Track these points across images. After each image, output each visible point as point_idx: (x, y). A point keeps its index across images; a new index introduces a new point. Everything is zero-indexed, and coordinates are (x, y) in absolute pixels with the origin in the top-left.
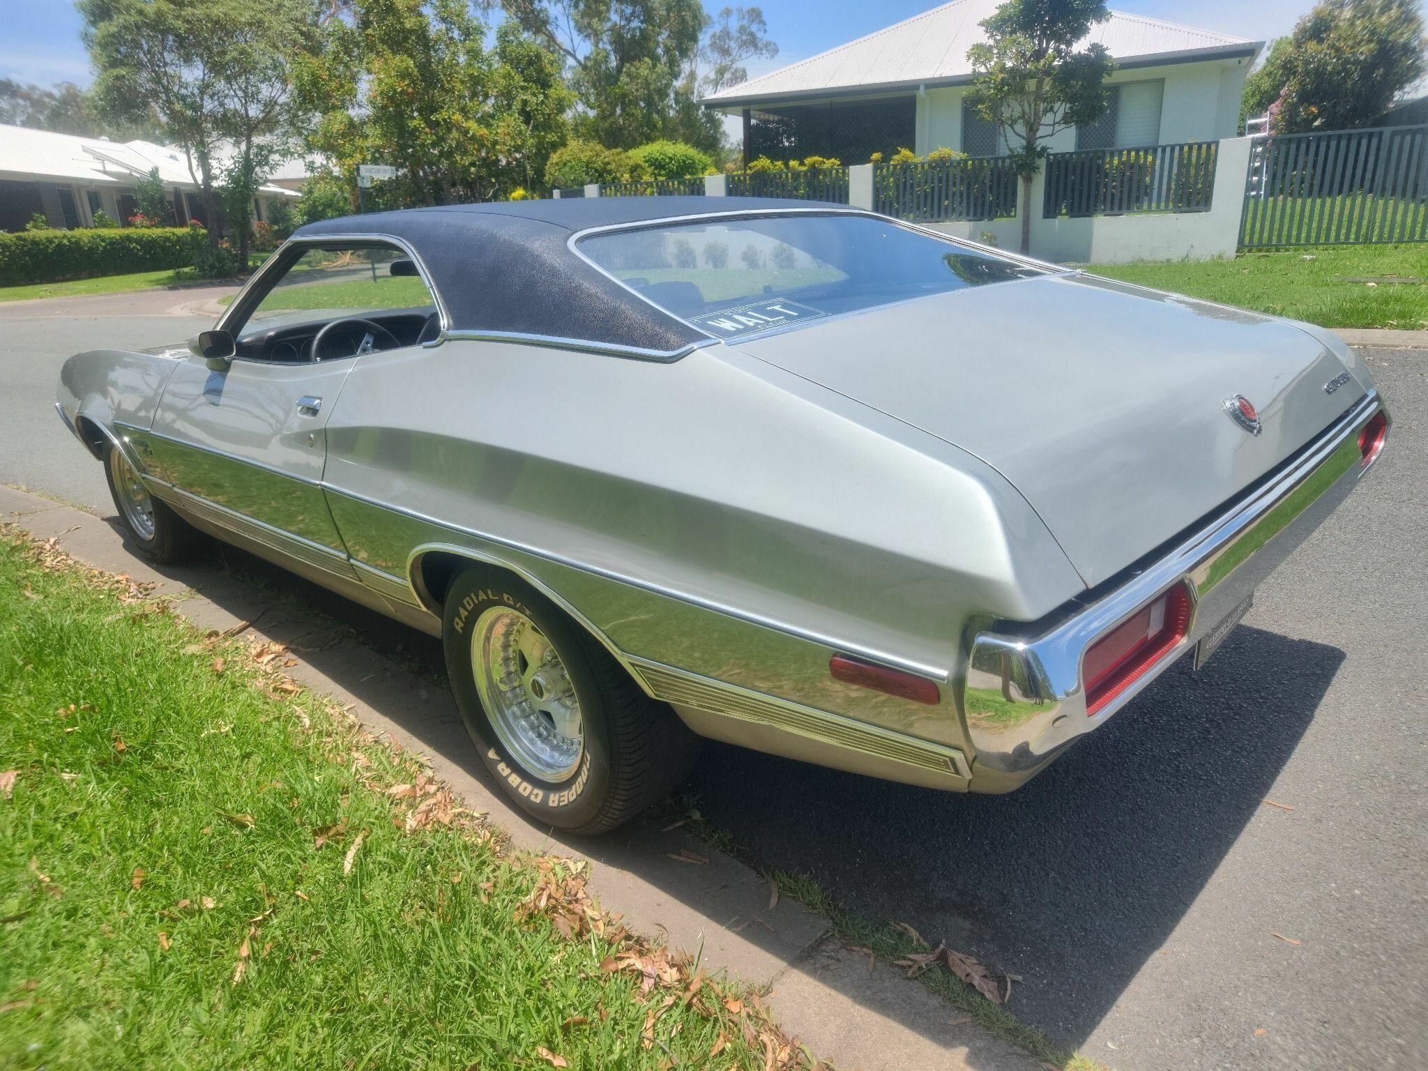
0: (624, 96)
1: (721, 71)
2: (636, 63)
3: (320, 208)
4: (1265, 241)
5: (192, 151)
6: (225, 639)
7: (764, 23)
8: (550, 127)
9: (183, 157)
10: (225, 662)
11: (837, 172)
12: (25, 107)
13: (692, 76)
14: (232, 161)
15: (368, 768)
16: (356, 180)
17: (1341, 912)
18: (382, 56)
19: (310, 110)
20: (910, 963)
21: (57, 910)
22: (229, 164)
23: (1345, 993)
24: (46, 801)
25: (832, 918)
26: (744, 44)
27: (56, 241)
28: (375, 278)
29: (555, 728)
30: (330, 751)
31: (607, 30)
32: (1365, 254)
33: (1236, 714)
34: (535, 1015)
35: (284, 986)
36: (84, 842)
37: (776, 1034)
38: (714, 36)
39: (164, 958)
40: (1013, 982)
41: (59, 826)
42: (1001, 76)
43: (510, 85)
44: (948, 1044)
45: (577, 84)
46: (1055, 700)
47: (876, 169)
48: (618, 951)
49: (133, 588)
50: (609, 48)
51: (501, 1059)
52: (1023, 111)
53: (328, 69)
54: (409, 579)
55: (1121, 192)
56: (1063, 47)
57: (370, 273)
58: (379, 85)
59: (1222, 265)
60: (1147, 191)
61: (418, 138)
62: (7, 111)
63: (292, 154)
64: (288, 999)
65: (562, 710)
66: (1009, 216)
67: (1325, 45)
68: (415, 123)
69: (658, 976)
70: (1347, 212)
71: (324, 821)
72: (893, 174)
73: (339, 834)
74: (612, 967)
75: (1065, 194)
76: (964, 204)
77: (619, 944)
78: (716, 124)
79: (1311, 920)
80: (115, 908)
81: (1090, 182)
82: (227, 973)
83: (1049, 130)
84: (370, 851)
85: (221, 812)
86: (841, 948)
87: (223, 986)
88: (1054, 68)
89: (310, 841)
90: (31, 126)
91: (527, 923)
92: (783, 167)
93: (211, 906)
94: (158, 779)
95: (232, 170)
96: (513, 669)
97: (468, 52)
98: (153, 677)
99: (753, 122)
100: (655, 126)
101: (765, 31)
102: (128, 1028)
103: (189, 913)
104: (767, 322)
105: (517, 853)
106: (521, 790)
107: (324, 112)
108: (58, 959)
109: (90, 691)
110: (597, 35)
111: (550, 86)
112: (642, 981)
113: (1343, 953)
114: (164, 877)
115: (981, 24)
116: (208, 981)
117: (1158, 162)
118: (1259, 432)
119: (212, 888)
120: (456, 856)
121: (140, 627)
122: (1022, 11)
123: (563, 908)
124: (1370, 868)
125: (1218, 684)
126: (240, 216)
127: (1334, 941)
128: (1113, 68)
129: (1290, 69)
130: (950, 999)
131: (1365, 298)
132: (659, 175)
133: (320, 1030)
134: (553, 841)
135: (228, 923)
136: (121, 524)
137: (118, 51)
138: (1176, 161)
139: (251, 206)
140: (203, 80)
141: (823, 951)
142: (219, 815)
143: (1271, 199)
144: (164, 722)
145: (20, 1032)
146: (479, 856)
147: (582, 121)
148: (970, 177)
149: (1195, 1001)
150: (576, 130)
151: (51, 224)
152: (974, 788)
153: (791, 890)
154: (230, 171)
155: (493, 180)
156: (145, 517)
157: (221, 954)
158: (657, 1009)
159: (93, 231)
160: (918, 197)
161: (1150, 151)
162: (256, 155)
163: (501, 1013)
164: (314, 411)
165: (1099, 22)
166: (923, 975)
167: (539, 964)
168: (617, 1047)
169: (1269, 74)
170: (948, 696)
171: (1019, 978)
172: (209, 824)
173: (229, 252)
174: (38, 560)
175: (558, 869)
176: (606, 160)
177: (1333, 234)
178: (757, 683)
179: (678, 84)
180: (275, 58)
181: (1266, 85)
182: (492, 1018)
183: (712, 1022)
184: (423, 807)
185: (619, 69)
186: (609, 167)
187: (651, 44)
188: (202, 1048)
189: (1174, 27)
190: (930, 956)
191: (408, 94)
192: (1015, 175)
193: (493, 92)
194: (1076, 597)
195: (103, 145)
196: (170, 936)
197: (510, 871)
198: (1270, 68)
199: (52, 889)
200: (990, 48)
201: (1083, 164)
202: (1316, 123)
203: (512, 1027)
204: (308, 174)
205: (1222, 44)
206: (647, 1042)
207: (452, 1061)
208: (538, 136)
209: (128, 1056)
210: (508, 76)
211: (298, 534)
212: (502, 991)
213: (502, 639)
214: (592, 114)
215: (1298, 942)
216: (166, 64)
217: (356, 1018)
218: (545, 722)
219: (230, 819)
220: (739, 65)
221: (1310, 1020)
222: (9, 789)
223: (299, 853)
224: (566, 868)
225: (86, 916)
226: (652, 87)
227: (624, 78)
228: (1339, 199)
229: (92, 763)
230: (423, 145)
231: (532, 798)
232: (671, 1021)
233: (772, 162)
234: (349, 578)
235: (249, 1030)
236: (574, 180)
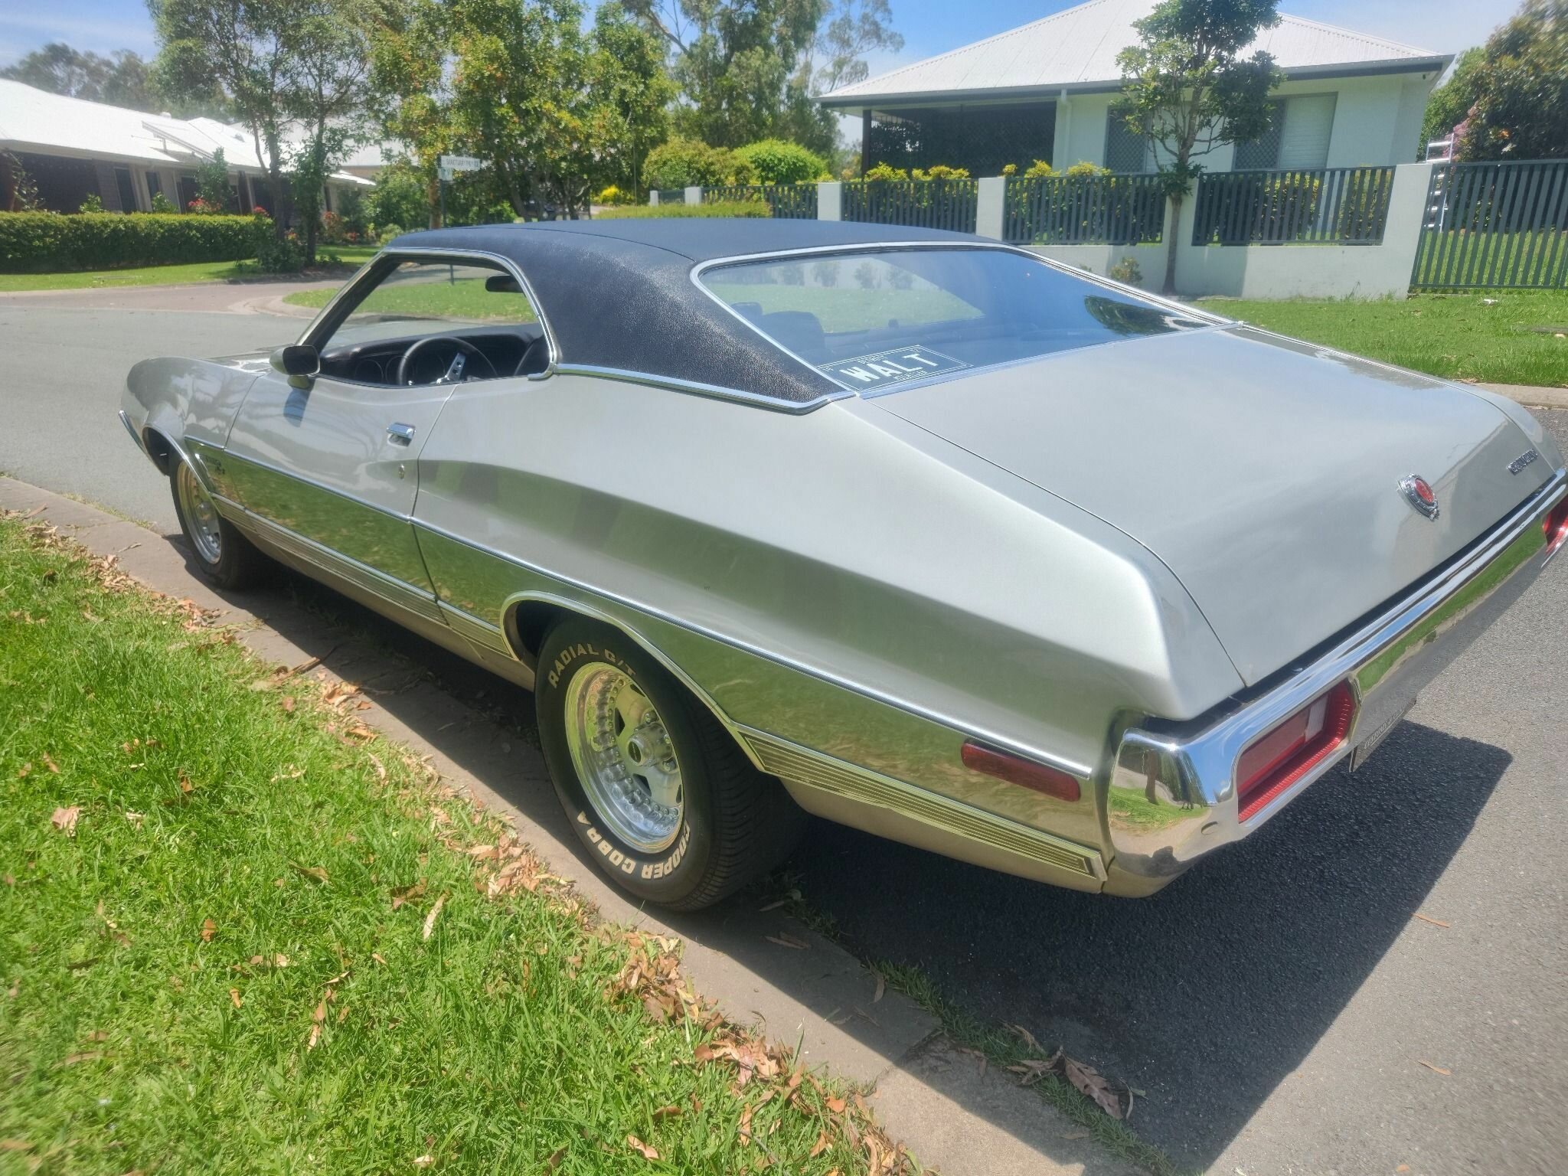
0: (732, 88)
1: (840, 64)
2: (747, 52)
3: (394, 200)
4: (1441, 281)
5: (261, 132)
6: (295, 676)
7: (889, 11)
8: (650, 121)
9: (249, 138)
10: (295, 702)
11: (965, 184)
12: (81, 75)
13: (807, 69)
14: (303, 145)
15: (447, 826)
16: (436, 171)
17: (1497, 1042)
18: (470, 36)
19: (389, 92)
20: (1024, 1069)
21: (125, 959)
22: (299, 147)
23: (1497, 1131)
24: (111, 841)
25: (941, 1016)
26: (865, 35)
27: (112, 226)
28: (452, 280)
29: (650, 794)
30: (407, 805)
31: (718, 14)
32: (1555, 300)
33: (1389, 816)
34: (625, 1102)
35: (361, 1054)
36: (151, 887)
37: (880, 1137)
38: (833, 24)
39: (236, 1016)
40: (1136, 1097)
41: (126, 870)
42: (1154, 84)
43: (608, 72)
44: (1063, 1160)
45: (681, 74)
46: (1206, 805)
47: (1008, 182)
48: (713, 1039)
49: (197, 615)
50: (718, 34)
51: (589, 1146)
52: (1177, 124)
53: (411, 49)
54: (502, 627)
55: (1282, 219)
56: (1225, 53)
57: (448, 275)
58: (466, 68)
59: (1390, 306)
60: (1311, 219)
61: (505, 127)
62: (62, 80)
63: (368, 140)
64: (366, 1068)
65: (660, 776)
66: (1154, 241)
67: (1522, 61)
68: (504, 110)
69: (756, 1068)
70: (1537, 250)
71: (402, 881)
72: (1026, 190)
73: (417, 895)
74: (707, 1055)
75: (1217, 218)
76: (1105, 226)
77: (715, 1031)
78: (830, 122)
79: (1462, 1049)
80: (185, 960)
81: (1246, 206)
82: (302, 1038)
83: (1204, 147)
84: (450, 915)
85: (296, 865)
86: (951, 1048)
87: (298, 1051)
88: (1214, 78)
89: (387, 902)
90: (87, 98)
91: (616, 1002)
92: (905, 175)
93: (284, 964)
94: (227, 824)
95: (302, 155)
96: (607, 728)
97: (564, 35)
98: (221, 713)
99: (874, 124)
100: (764, 124)
101: (891, 21)
102: (200, 1089)
103: (262, 970)
104: (904, 372)
105: (607, 926)
106: (611, 858)
107: (404, 96)
108: (127, 1010)
109: (157, 725)
110: (704, 19)
111: (652, 76)
112: (739, 1072)
113: (1497, 1087)
114: (235, 930)
115: (1135, 25)
116: (282, 1044)
117: (1325, 186)
118: (1436, 516)
119: (286, 945)
120: (542, 925)
121: (206, 658)
122: (1180, 12)
123: (655, 988)
124: (1531, 996)
125: (1370, 783)
126: (308, 205)
127: (1488, 1074)
128: (1280, 79)
129: (1481, 86)
130: (1066, 1111)
131: (1553, 352)
132: (768, 179)
133: (399, 1104)
134: (643, 915)
135: (302, 984)
136: (184, 543)
137: (186, 21)
138: (1345, 187)
139: (320, 196)
140: (275, 55)
141: (932, 1051)
142: (292, 867)
143: (1451, 233)
144: (233, 763)
145: (87, 1086)
146: (566, 927)
147: (684, 115)
148: (1112, 195)
149: (1333, 1130)
150: (677, 125)
151: (106, 206)
152: (1107, 890)
153: (898, 983)
154: (301, 156)
155: (585, 177)
156: (211, 539)
157: (295, 1015)
158: (755, 1102)
159: (151, 216)
160: (1054, 215)
161: (1318, 174)
162: (329, 140)
163: (590, 1097)
164: (406, 441)
165: (1267, 27)
166: (1039, 1083)
167: (629, 1047)
168: (713, 1142)
169: (1457, 91)
170: (1089, 793)
171: (1142, 1093)
172: (281, 876)
173: (295, 243)
174: (97, 579)
175: (650, 946)
176: (710, 160)
177: (1520, 276)
178: (869, 761)
179: (790, 77)
180: (354, 32)
181: (1452, 102)
182: (580, 1102)
183: (812, 1121)
184: (506, 871)
185: (728, 59)
186: (712, 168)
187: (764, 32)
188: (276, 1115)
189: (1351, 35)
190: (1047, 1064)
191: (496, 79)
192: (1163, 196)
193: (589, 80)
194: (1234, 695)
195: (164, 121)
196: (242, 994)
197: (599, 946)
198: (1457, 84)
199: (120, 936)
200: (1144, 51)
201: (1240, 186)
202: (1506, 149)
203: (601, 1113)
204: (385, 163)
205: (1405, 56)
206: (743, 1138)
207: (538, 1145)
208: (636, 130)
209: (201, 1118)
210: (606, 63)
211: (374, 566)
212: (591, 1073)
213: (598, 696)
214: (695, 107)
215: (1448, 1073)
216: (235, 37)
217: (437, 1093)
218: (640, 788)
219: (304, 872)
220: (860, 57)
221: (1458, 1159)
222: (71, 827)
223: (377, 914)
224: (659, 946)
225: (155, 966)
226: (763, 80)
227: (733, 69)
228: (1529, 235)
229: (159, 803)
230: (510, 136)
231: (624, 868)
232: (769, 1118)
233: (893, 170)
234: (435, 620)
235: (325, 1098)
236: (673, 182)
